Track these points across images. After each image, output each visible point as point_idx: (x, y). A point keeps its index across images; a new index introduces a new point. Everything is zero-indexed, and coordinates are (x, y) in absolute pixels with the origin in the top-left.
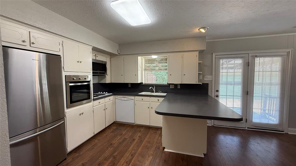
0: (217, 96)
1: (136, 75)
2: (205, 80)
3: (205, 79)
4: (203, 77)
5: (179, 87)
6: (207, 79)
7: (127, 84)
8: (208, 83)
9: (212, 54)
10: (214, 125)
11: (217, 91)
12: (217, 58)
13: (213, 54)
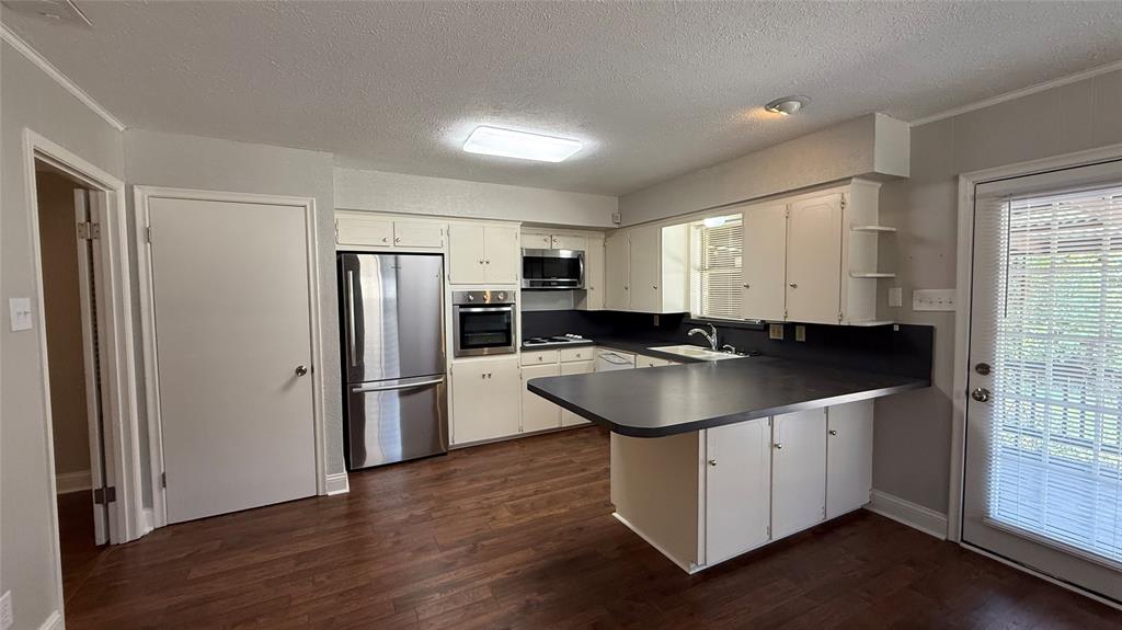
0: (983, 397)
1: (658, 288)
2: (915, 309)
3: (917, 306)
4: (909, 296)
5: (801, 337)
6: (926, 306)
7: (650, 316)
8: (932, 327)
9: (956, 179)
10: (962, 540)
11: (984, 369)
12: (985, 196)
13: (962, 179)
